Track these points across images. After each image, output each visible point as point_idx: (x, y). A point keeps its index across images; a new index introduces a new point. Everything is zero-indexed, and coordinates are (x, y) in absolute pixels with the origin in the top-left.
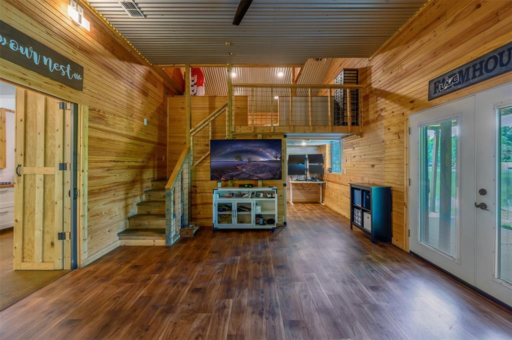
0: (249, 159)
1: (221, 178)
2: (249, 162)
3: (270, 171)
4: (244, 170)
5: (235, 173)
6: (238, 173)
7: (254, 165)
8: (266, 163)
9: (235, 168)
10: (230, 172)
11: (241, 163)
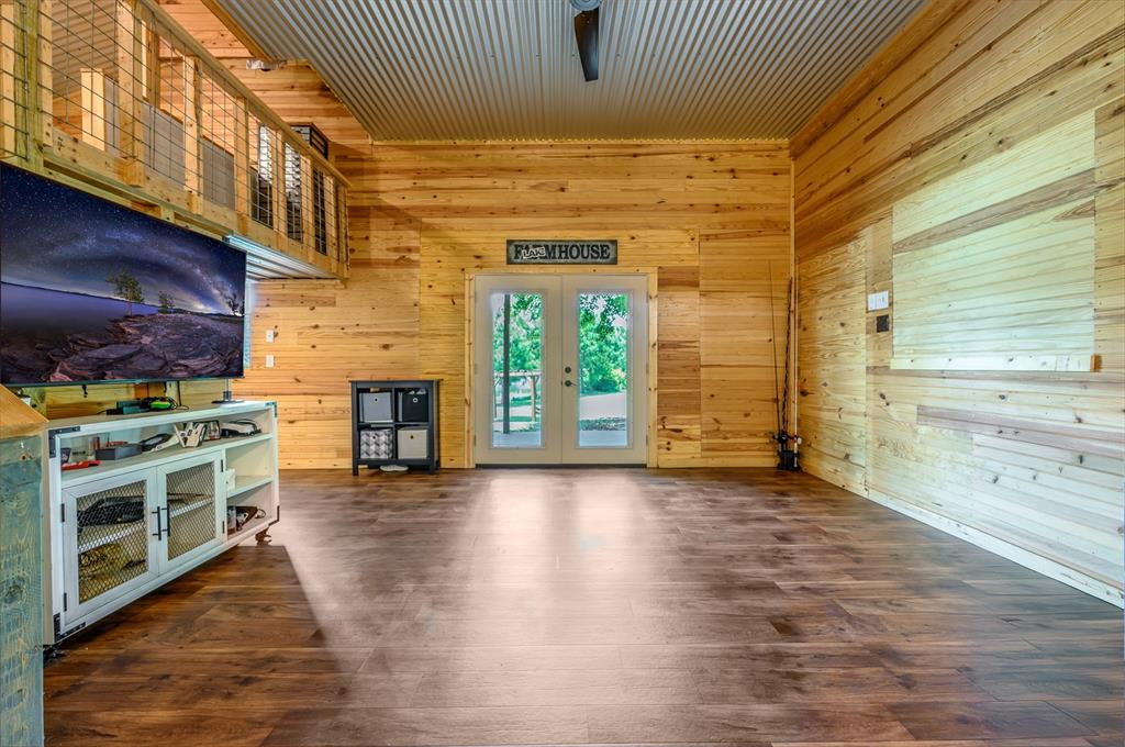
0: (163, 298)
1: (50, 369)
2: (164, 310)
3: (218, 350)
4: (146, 340)
5: (112, 353)
6: (125, 350)
7: (178, 326)
8: (209, 323)
9: (112, 329)
10: (92, 347)
11: (136, 309)
